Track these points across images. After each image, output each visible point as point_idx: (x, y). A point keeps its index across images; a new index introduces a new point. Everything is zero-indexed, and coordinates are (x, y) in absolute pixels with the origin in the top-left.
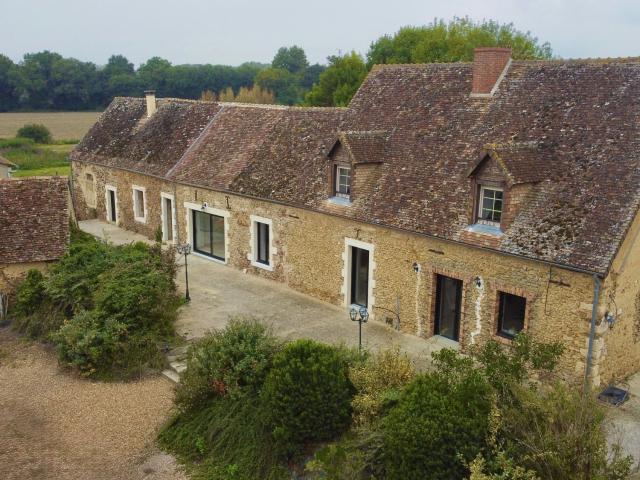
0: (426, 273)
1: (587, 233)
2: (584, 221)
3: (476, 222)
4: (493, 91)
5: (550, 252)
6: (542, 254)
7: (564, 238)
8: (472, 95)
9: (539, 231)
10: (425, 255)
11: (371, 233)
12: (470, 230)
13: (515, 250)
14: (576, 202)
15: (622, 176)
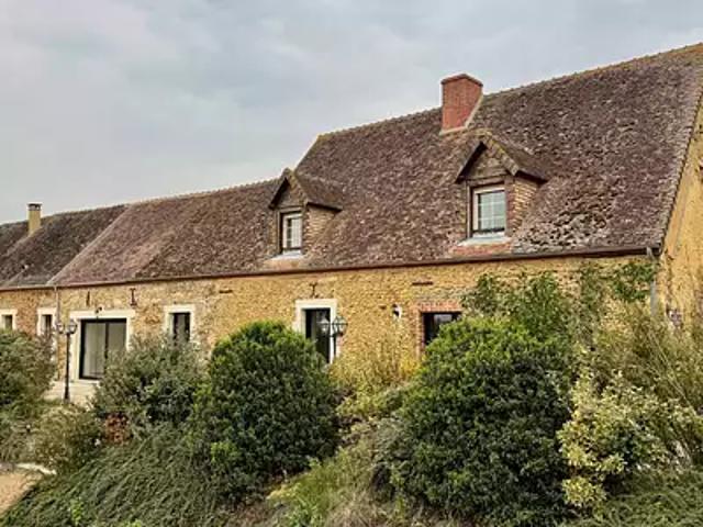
0: (409, 315)
1: (624, 212)
2: (614, 203)
3: (471, 236)
4: (467, 123)
5: (579, 241)
6: (568, 244)
7: (594, 222)
8: (443, 132)
9: (558, 225)
10: (406, 293)
11: (332, 284)
12: (465, 244)
13: (531, 249)
14: (600, 188)
15: (650, 153)
